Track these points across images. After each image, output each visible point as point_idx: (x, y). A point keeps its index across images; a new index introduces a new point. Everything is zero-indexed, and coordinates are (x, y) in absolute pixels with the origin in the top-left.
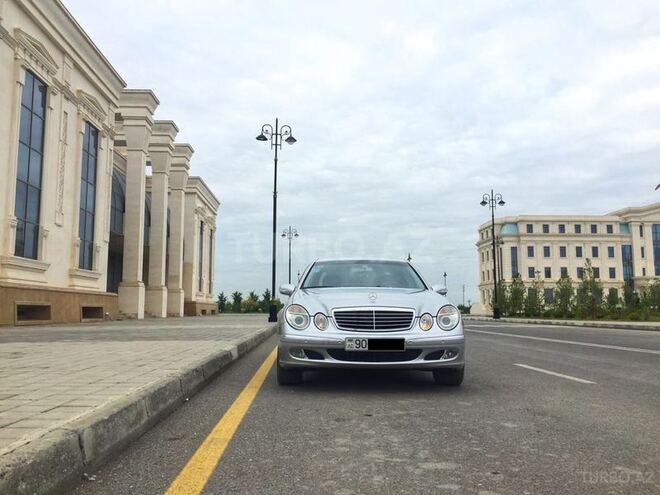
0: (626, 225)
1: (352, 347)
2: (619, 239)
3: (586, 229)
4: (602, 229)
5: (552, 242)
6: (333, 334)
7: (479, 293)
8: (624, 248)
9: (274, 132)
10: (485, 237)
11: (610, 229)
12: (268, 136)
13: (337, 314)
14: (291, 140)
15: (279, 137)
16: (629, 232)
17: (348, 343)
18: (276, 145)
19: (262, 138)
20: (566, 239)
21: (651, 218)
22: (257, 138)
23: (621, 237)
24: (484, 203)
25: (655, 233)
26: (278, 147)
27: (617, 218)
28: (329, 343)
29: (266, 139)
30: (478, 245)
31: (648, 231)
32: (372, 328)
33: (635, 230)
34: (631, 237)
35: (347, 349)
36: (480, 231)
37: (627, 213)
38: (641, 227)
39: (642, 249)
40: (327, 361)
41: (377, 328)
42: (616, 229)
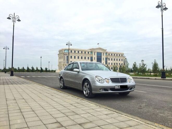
0: (92, 52)
1: (117, 87)
2: (90, 55)
3: (83, 52)
4: (87, 53)
5: (76, 55)
6: (111, 84)
7: (58, 67)
8: (91, 57)
9: (13, 17)
10: (60, 53)
11: (88, 53)
12: (11, 18)
13: (111, 79)
14: (19, 20)
15: (15, 19)
16: (92, 54)
17: (116, 87)
18: (14, 21)
19: (9, 18)
20: (79, 54)
21: (97, 51)
22: (7, 18)
23: (91, 55)
24: (67, 45)
25: (97, 54)
26: (15, 22)
27: (90, 50)
28: (111, 87)
29: (10, 19)
30: (58, 55)
31: (96, 54)
32: (120, 82)
33: (93, 53)
34: (93, 55)
35: (116, 88)
36: (59, 51)
37: (92, 49)
38: (95, 53)
39: (95, 58)
40: (109, 91)
41: (121, 82)
42: (90, 53)
